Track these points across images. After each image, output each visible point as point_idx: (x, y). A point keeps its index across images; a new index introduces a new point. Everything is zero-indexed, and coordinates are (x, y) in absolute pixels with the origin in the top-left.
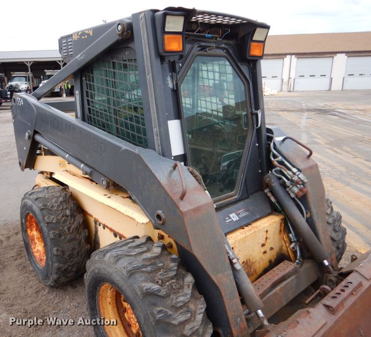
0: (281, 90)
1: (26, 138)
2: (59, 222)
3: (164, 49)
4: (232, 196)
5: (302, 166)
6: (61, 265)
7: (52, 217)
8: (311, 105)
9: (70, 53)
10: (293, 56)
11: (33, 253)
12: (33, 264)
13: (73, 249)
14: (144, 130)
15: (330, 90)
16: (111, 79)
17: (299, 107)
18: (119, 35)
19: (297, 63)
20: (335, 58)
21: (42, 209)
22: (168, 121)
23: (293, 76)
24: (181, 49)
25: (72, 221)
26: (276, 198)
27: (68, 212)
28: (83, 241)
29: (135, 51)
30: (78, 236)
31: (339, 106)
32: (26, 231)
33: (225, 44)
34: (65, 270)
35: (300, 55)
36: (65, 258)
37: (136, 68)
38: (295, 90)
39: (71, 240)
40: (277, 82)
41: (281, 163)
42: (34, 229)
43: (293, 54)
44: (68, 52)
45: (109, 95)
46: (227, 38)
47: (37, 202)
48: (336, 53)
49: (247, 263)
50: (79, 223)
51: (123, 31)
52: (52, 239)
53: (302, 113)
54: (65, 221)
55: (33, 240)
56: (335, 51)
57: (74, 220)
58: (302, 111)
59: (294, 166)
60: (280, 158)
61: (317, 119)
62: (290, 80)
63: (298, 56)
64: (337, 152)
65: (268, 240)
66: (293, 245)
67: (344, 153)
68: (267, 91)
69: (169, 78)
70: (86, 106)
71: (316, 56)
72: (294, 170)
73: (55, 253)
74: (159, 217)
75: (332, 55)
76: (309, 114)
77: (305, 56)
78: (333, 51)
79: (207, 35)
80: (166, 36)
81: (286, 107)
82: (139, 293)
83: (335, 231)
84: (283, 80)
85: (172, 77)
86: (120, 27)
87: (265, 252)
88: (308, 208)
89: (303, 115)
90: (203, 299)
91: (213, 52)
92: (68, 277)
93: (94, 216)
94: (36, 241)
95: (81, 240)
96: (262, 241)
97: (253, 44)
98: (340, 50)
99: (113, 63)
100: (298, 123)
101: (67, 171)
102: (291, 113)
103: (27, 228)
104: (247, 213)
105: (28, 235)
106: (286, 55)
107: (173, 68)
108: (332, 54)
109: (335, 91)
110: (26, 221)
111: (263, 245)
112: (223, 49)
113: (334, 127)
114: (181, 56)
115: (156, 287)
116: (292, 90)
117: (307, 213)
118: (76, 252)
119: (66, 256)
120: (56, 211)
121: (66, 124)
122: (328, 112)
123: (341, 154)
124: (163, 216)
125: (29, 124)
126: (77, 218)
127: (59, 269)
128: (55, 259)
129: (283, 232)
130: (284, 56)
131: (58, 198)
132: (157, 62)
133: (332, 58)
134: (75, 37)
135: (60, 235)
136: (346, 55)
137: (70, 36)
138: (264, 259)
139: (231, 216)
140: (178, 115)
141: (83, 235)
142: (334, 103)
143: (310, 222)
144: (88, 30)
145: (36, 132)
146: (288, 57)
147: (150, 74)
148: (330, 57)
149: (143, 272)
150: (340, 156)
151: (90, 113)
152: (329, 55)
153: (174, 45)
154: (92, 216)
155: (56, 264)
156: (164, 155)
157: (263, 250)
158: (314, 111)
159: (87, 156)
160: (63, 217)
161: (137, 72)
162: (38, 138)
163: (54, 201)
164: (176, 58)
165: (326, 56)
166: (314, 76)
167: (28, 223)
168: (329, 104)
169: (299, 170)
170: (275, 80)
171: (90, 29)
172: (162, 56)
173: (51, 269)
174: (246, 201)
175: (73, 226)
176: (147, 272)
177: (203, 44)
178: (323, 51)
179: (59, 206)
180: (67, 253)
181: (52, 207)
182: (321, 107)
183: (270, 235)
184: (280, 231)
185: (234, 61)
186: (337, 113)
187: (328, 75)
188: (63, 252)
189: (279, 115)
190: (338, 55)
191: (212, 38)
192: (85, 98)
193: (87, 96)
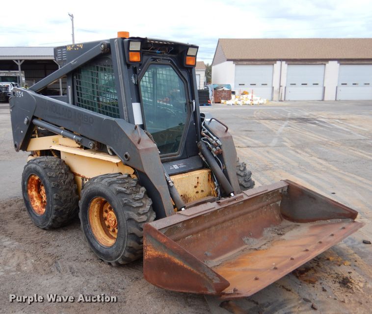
0: (272, 100)
1: (25, 122)
2: (58, 177)
3: (129, 60)
4: (175, 155)
5: (219, 136)
6: (59, 207)
7: (52, 173)
8: (296, 115)
9: (64, 59)
10: (284, 63)
11: (32, 207)
12: (33, 215)
13: (67, 196)
14: (118, 110)
15: (323, 100)
16: (95, 77)
17: (284, 116)
18: (102, 51)
19: (287, 70)
20: (327, 65)
21: (44, 168)
22: (133, 104)
23: (284, 84)
24: (139, 60)
25: (66, 177)
26: (205, 158)
27: (63, 171)
28: (74, 191)
29: (111, 61)
30: (70, 187)
31: (323, 116)
32: (27, 192)
33: (170, 57)
34: (61, 211)
35: (291, 61)
36: (61, 202)
37: (113, 71)
38: (287, 99)
39: (66, 190)
40: (268, 89)
41: (207, 134)
42: (34, 190)
43: (284, 60)
44: (62, 58)
45: (93, 88)
46: (172, 53)
47: (40, 164)
48: (327, 60)
49: (184, 197)
50: (71, 179)
51: (105, 48)
52: (53, 188)
53: (283, 122)
54: (61, 177)
55: (32, 198)
56: (327, 58)
57: (68, 177)
58: (284, 119)
59: (214, 136)
60: (206, 131)
61: (295, 127)
62: (281, 88)
63: (289, 63)
64: (298, 153)
65: (199, 184)
66: (216, 188)
67: (304, 154)
68: (256, 100)
69: (133, 77)
70: (76, 97)
71: (307, 63)
72: (215, 138)
73: (55, 197)
74: (126, 156)
75: (324, 63)
76: (290, 122)
77: (297, 63)
78: (325, 58)
79: (157, 51)
80: (130, 53)
81: (270, 116)
82: (115, 192)
83: (245, 181)
84: (273, 88)
85: (135, 77)
86: (102, 46)
87: (197, 192)
88: (223, 162)
89: (283, 124)
90: (155, 213)
91: (161, 62)
92: (62, 218)
93: (82, 175)
94: (35, 199)
95: (72, 191)
96: (195, 184)
97: (187, 57)
98: (332, 57)
99: (97, 67)
100: (275, 130)
101: (60, 145)
102: (273, 122)
103: (28, 189)
104: (185, 166)
105: (28, 195)
106: (276, 60)
107: (135, 71)
108: (324, 61)
109: (328, 101)
110: (28, 183)
111: (196, 187)
112: (169, 60)
113: (308, 133)
114: (140, 64)
115: (124, 189)
116: (283, 99)
117: (223, 166)
118: (69, 199)
119: (62, 201)
120: (55, 169)
121: (63, 108)
122: (309, 121)
123: (300, 154)
124: (129, 155)
125: (29, 111)
126: (69, 176)
127: (57, 210)
128: (54, 202)
129: (210, 181)
130: (274, 62)
131: (55, 161)
132: (125, 68)
133: (323, 66)
134: (69, 49)
135: (58, 186)
136: (338, 63)
137: (65, 47)
138: (197, 196)
139: (174, 166)
140: (139, 100)
141: (74, 187)
142: (320, 113)
143: (225, 172)
144: (79, 44)
145: (34, 117)
146: (278, 63)
147: (121, 75)
148: (322, 64)
149: (117, 183)
150: (298, 155)
151: (79, 101)
152: (321, 63)
153: (136, 58)
154: (79, 175)
155: (55, 206)
156: (129, 122)
157: (196, 190)
158: (296, 120)
159: (79, 129)
160: (59, 173)
161: (113, 74)
162: (36, 121)
163: (53, 163)
164: (137, 66)
165: (318, 63)
166: (306, 84)
167: (29, 185)
168: (314, 113)
169: (217, 138)
170: (264, 88)
171: (81, 44)
172: (128, 64)
173: (50, 210)
174: (186, 159)
175: (67, 180)
176: (119, 183)
177: (154, 57)
178: (314, 57)
179: (56, 167)
180: (63, 198)
181: (52, 167)
182: (307, 116)
183: (201, 180)
184: (209, 180)
185: (176, 68)
186: (317, 122)
187: (320, 84)
188: (61, 198)
189: (260, 123)
190: (330, 62)
191: (161, 53)
192: (76, 91)
193: (77, 89)
